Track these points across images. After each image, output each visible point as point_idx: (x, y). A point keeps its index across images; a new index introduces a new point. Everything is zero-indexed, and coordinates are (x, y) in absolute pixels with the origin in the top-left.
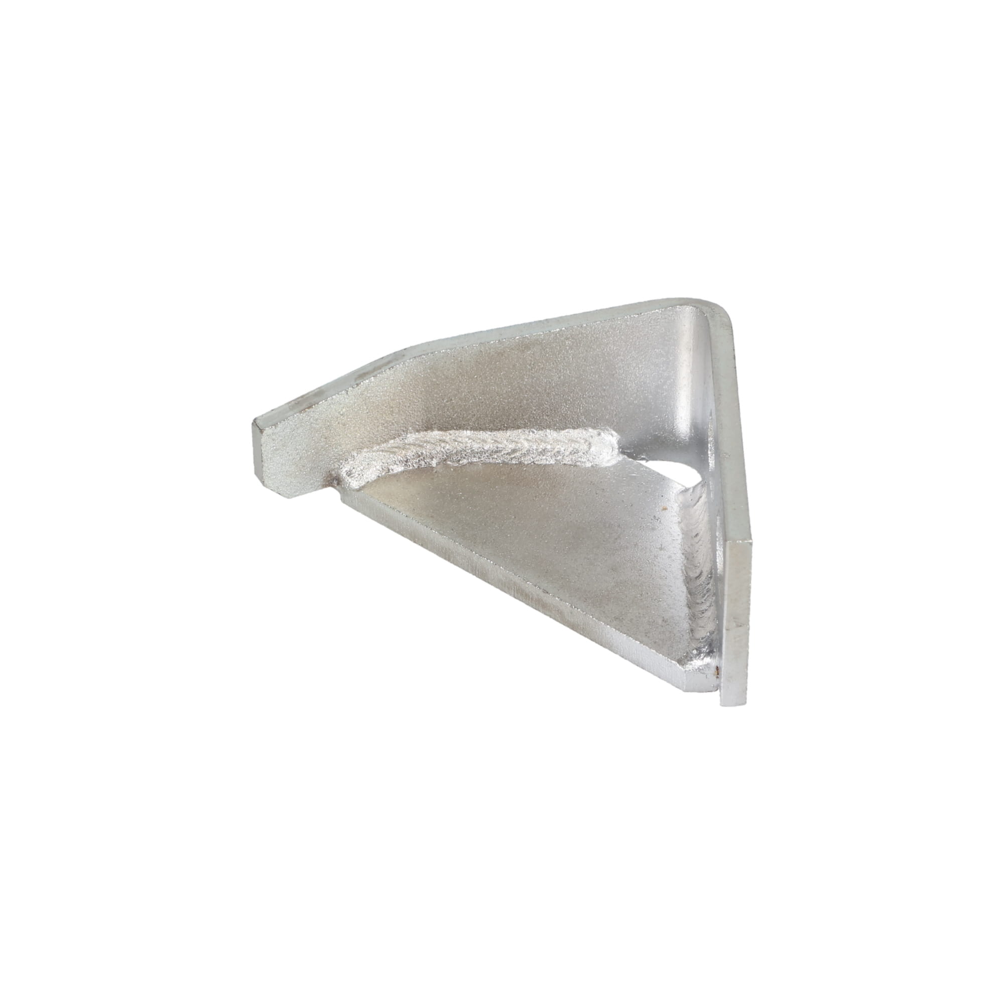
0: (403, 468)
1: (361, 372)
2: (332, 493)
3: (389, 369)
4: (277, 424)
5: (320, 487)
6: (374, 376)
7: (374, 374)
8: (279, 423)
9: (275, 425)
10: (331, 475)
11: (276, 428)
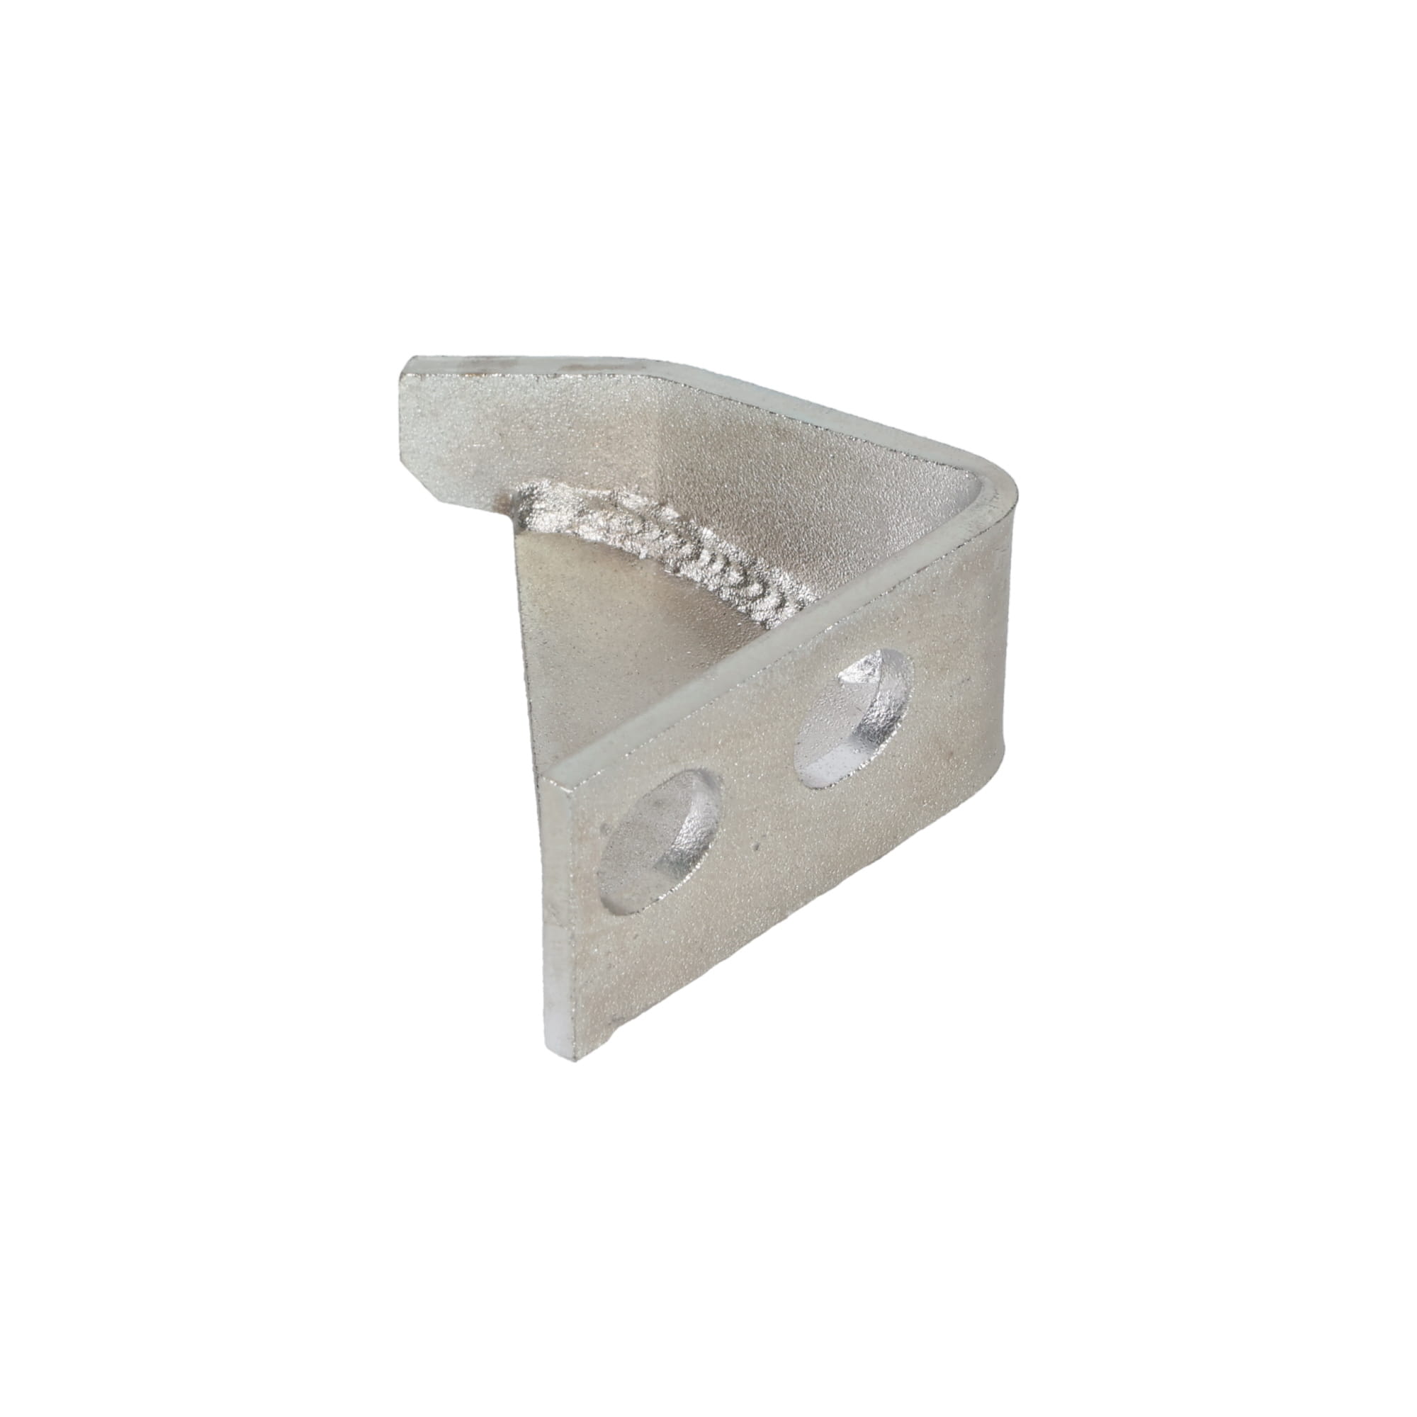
0: (599, 538)
1: (579, 363)
2: (505, 524)
3: (609, 375)
4: (425, 375)
5: (489, 507)
6: (583, 375)
7: (585, 372)
8: (427, 375)
9: (421, 375)
10: (505, 497)
11: (422, 380)
